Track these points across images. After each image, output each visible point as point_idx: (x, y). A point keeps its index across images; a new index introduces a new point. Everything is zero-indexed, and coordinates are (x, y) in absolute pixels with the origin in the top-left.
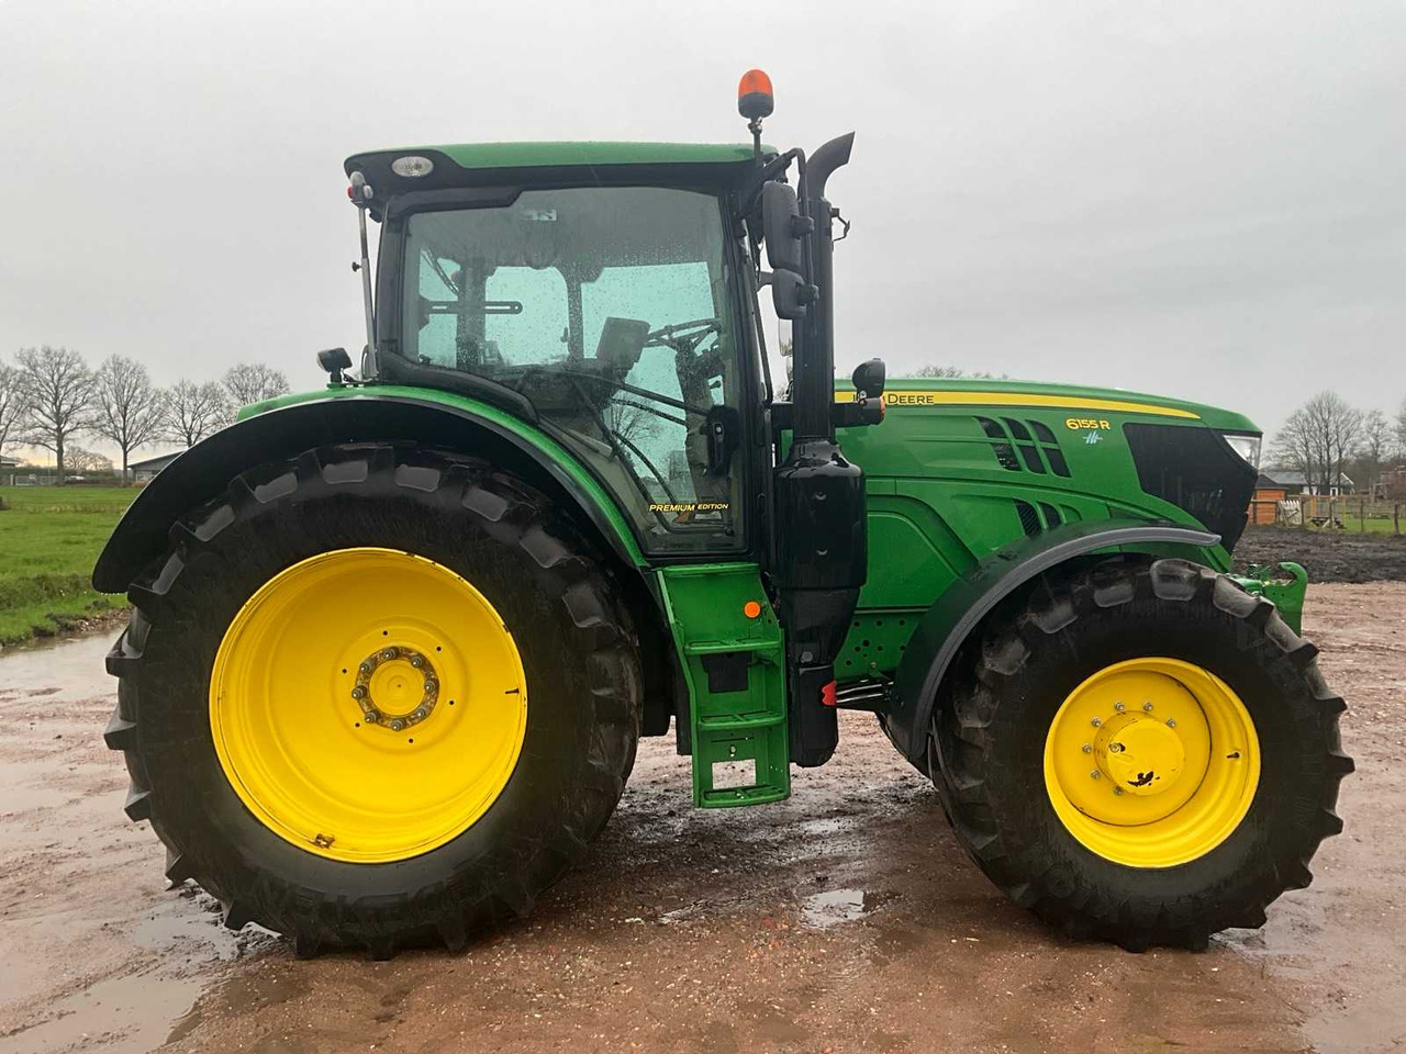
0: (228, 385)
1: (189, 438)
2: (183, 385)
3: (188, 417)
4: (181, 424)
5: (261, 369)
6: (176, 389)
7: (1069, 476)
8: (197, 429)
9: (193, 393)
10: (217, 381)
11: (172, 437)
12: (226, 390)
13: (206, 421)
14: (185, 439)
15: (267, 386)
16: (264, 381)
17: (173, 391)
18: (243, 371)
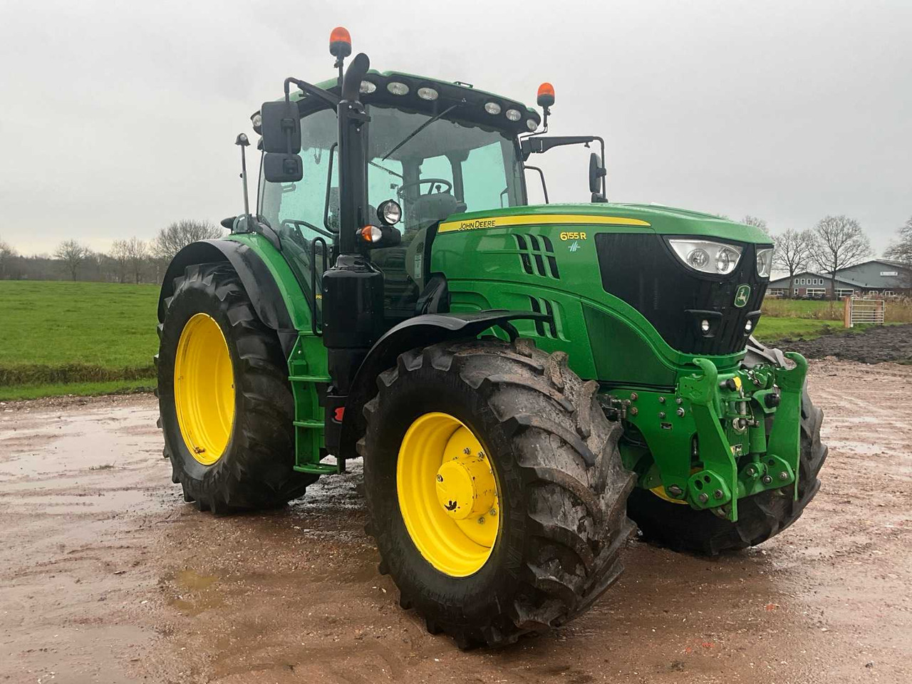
0: (819, 231)
1: (791, 267)
2: (788, 232)
3: (791, 254)
4: (786, 258)
5: (842, 219)
6: (784, 236)
7: (558, 277)
8: (796, 260)
9: (795, 238)
10: (811, 229)
11: (781, 266)
12: (817, 234)
13: (803, 256)
14: (789, 268)
15: (845, 230)
16: (844, 227)
17: (782, 237)
18: (830, 221)
